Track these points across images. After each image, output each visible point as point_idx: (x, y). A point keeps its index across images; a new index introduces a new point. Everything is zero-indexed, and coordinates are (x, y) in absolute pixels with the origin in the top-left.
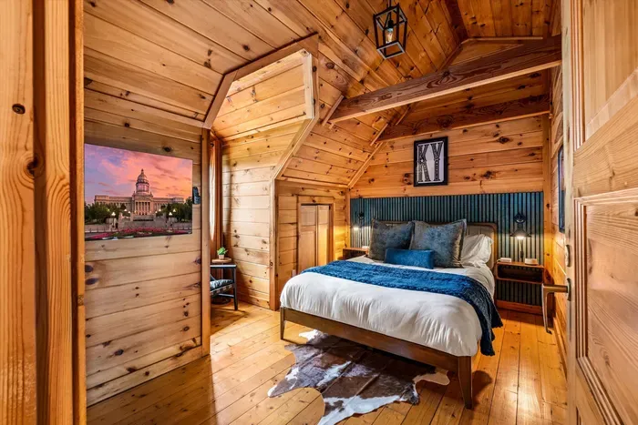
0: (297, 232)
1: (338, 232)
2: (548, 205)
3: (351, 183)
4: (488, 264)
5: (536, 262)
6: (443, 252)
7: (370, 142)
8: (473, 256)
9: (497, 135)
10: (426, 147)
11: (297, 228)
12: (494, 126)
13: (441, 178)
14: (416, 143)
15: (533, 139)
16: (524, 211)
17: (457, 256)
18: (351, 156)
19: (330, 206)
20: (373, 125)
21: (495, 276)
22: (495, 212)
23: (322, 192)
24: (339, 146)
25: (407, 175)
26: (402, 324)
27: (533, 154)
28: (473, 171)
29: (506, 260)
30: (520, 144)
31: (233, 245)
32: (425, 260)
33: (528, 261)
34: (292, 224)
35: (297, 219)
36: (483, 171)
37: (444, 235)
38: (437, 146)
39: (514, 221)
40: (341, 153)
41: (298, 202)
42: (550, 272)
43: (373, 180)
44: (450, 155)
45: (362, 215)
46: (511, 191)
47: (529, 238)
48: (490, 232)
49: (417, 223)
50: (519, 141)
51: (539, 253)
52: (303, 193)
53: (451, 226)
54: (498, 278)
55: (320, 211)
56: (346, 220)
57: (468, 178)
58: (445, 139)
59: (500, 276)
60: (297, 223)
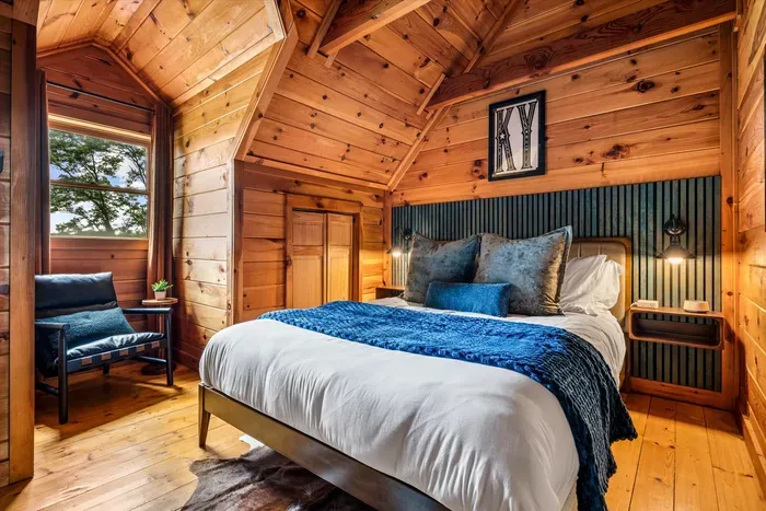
0: (285, 255)
1: (367, 259)
2: (730, 201)
3: (393, 182)
4: (614, 311)
5: (707, 306)
6: (527, 286)
7: (417, 107)
8: (584, 294)
9: (633, 78)
10: (510, 111)
11: (284, 249)
12: (627, 62)
13: (534, 163)
14: (492, 107)
15: (702, 77)
16: (683, 214)
17: (553, 294)
18: (383, 131)
19: (356, 218)
20: (417, 74)
21: (626, 334)
22: (629, 219)
23: (338, 192)
24: (357, 107)
25: (478, 163)
26: (378, 439)
27: (701, 107)
28: (588, 147)
29: (646, 304)
30: (676, 90)
31: (185, 277)
32: (492, 301)
33: (690, 306)
34: (274, 240)
35: (285, 233)
36: (607, 146)
37: (530, 255)
38: (527, 108)
39: (665, 231)
40: (361, 121)
41: (286, 203)
42: (734, 327)
43: (425, 175)
44: (549, 122)
45: (408, 232)
46: (658, 178)
47: (692, 262)
48: (618, 252)
49: (485, 237)
50: (674, 86)
51: (712, 290)
52: (298, 189)
53: (543, 240)
54: (631, 336)
55: (331, 223)
56: (384, 242)
57: (579, 160)
58: (541, 96)
59: (636, 333)
60: (284, 240)
